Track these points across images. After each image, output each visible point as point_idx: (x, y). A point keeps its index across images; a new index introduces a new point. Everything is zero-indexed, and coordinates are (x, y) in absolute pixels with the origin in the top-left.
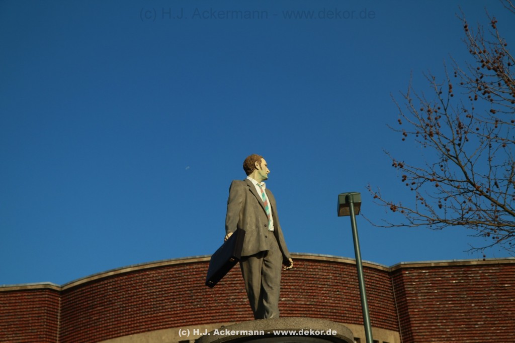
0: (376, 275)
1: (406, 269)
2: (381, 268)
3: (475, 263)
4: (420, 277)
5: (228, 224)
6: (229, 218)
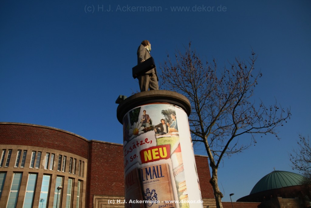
0: (85, 142)
1: (94, 142)
2: (86, 140)
3: (112, 144)
4: (97, 145)
5: (141, 57)
6: (141, 56)
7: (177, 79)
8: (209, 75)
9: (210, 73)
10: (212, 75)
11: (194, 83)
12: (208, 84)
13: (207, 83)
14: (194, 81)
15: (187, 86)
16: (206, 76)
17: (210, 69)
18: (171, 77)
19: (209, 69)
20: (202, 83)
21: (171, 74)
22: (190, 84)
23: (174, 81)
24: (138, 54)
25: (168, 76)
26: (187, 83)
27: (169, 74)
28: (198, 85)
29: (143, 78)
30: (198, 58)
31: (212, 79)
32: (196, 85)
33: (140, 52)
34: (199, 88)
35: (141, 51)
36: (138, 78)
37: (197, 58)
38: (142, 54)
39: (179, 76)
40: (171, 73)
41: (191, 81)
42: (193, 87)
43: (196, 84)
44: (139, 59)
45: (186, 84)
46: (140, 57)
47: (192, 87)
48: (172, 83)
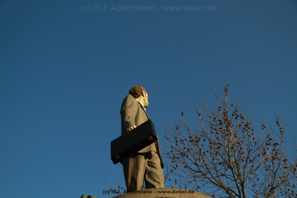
5: (128, 121)
6: (129, 117)
7: (202, 160)
8: (268, 152)
9: (271, 148)
10: (275, 153)
11: (237, 168)
12: (268, 171)
13: (265, 169)
14: (237, 164)
15: (223, 175)
16: (262, 154)
17: (271, 139)
18: (189, 157)
19: (267, 140)
20: (254, 168)
21: (188, 149)
22: (229, 170)
23: (196, 164)
24: (123, 113)
25: (183, 155)
26: (223, 167)
27: (186, 150)
28: (246, 173)
29: (131, 162)
30: (244, 118)
31: (276, 161)
32: (243, 173)
33: (126, 110)
34: (250, 179)
35: (129, 107)
36: (121, 163)
37: (242, 118)
38: (131, 113)
39: (206, 153)
40: (190, 147)
41: (231, 163)
42: (236, 177)
43: (241, 170)
44: (125, 125)
45: (220, 171)
46: (126, 119)
47: (234, 177)
48: (190, 168)
